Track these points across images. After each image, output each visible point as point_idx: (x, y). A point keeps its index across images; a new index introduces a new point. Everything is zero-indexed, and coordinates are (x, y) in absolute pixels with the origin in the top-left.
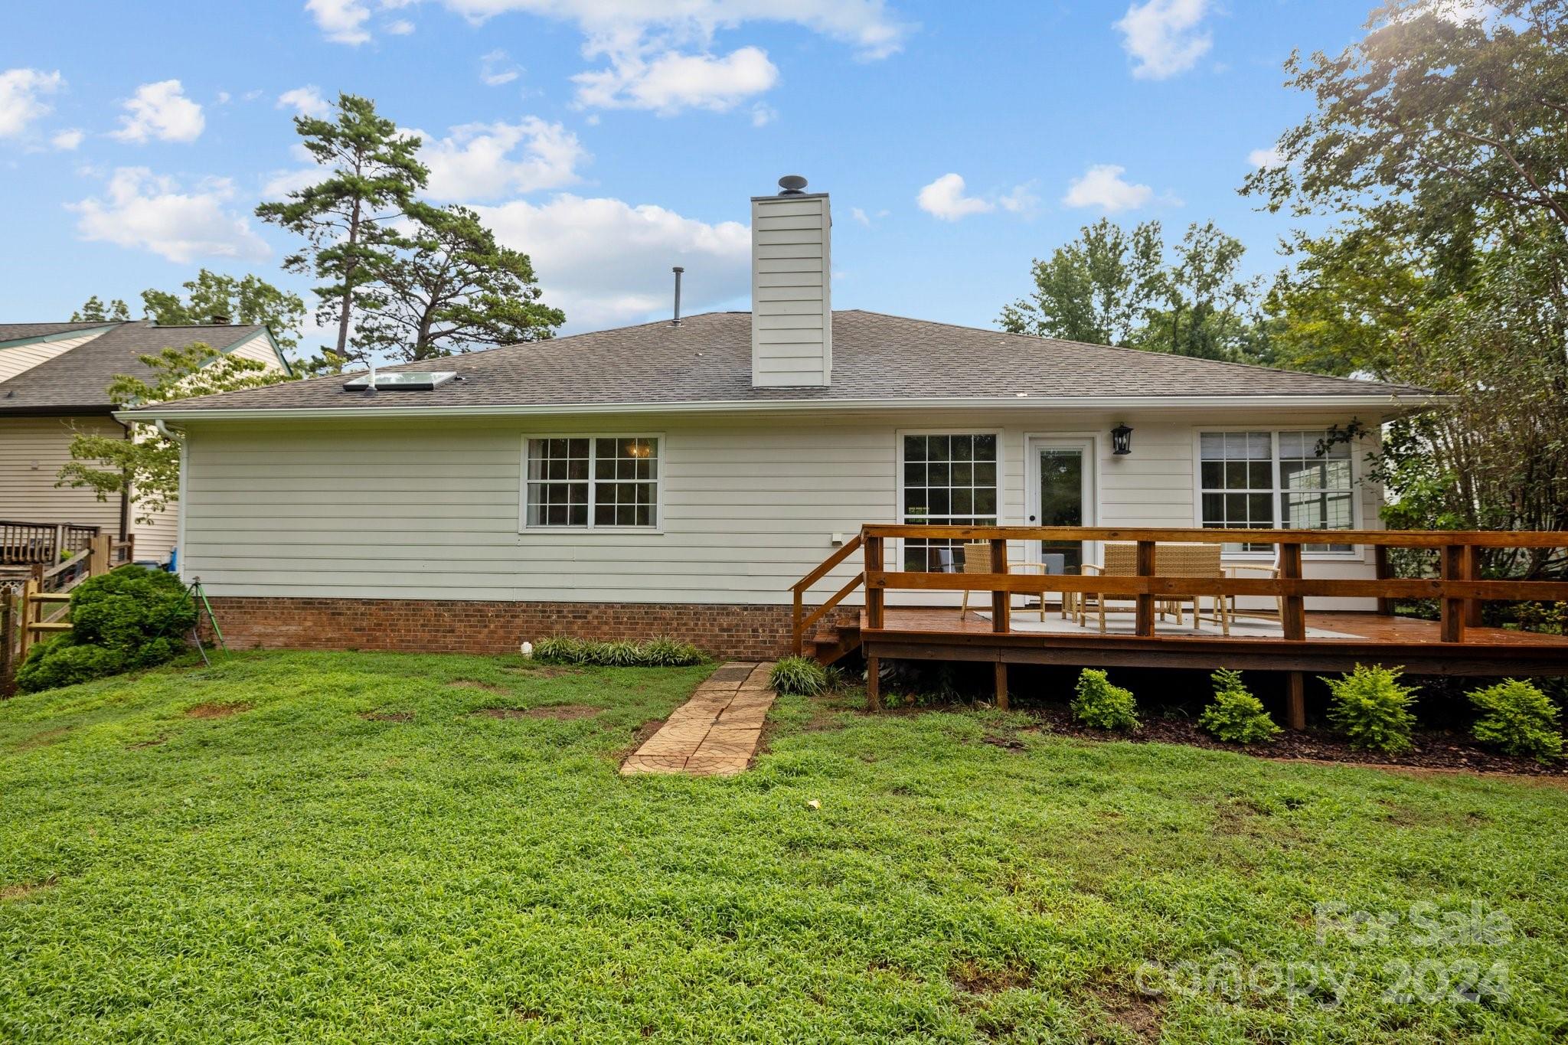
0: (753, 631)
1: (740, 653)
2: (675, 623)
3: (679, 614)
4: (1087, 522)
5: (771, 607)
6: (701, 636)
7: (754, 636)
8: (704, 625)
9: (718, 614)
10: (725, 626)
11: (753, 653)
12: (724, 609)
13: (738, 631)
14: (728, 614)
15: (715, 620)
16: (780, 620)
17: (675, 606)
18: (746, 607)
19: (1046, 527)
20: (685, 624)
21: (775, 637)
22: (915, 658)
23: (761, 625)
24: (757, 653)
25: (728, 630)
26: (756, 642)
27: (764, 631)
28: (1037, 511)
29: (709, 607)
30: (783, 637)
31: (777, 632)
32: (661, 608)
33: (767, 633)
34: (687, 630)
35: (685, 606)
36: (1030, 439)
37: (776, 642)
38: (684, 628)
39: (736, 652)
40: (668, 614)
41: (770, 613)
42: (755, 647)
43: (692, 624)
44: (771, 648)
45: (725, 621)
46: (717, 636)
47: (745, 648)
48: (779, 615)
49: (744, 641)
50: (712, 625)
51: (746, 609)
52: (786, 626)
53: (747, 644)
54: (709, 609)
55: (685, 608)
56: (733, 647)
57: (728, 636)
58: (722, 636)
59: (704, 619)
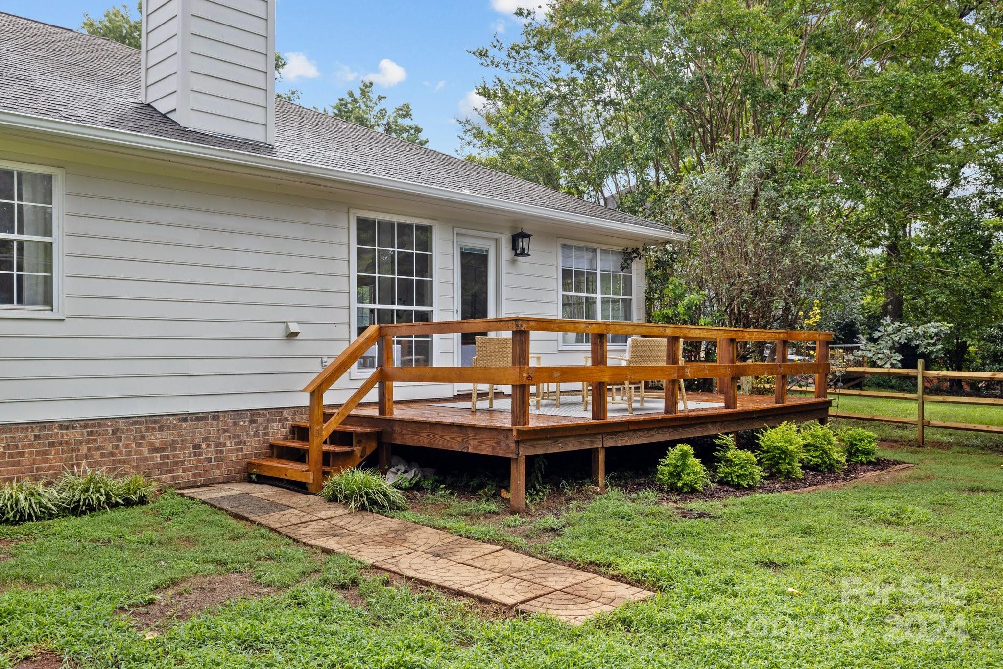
0: (195, 447)
1: (178, 478)
2: (84, 448)
3: (90, 434)
4: (492, 314)
5: (216, 415)
6: (124, 462)
7: (195, 455)
8: (127, 446)
9: (148, 429)
10: (157, 445)
11: (195, 475)
12: (155, 422)
13: (175, 449)
14: (161, 429)
15: (143, 437)
16: (227, 431)
17: (84, 423)
18: (184, 418)
19: (467, 320)
20: (99, 448)
21: (221, 452)
22: (551, 452)
23: (205, 439)
24: (200, 475)
25: (162, 449)
26: (199, 461)
27: (208, 446)
28: (458, 305)
29: (135, 421)
30: (231, 451)
31: (224, 445)
32: (61, 427)
33: (212, 448)
34: (103, 455)
35: (99, 422)
36: (458, 234)
37: (222, 459)
38: (97, 455)
39: (173, 478)
40: (72, 435)
41: (215, 423)
42: (196, 468)
43: (110, 447)
44: (218, 466)
45: (157, 438)
46: (146, 459)
47: (185, 470)
48: (226, 424)
49: (183, 462)
50: (139, 445)
51: (185, 420)
52: (234, 437)
53: (186, 465)
54: (134, 423)
55: (99, 426)
56: (170, 471)
57: (162, 457)
58: (153, 458)
59: (128, 438)
